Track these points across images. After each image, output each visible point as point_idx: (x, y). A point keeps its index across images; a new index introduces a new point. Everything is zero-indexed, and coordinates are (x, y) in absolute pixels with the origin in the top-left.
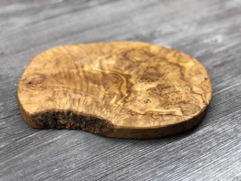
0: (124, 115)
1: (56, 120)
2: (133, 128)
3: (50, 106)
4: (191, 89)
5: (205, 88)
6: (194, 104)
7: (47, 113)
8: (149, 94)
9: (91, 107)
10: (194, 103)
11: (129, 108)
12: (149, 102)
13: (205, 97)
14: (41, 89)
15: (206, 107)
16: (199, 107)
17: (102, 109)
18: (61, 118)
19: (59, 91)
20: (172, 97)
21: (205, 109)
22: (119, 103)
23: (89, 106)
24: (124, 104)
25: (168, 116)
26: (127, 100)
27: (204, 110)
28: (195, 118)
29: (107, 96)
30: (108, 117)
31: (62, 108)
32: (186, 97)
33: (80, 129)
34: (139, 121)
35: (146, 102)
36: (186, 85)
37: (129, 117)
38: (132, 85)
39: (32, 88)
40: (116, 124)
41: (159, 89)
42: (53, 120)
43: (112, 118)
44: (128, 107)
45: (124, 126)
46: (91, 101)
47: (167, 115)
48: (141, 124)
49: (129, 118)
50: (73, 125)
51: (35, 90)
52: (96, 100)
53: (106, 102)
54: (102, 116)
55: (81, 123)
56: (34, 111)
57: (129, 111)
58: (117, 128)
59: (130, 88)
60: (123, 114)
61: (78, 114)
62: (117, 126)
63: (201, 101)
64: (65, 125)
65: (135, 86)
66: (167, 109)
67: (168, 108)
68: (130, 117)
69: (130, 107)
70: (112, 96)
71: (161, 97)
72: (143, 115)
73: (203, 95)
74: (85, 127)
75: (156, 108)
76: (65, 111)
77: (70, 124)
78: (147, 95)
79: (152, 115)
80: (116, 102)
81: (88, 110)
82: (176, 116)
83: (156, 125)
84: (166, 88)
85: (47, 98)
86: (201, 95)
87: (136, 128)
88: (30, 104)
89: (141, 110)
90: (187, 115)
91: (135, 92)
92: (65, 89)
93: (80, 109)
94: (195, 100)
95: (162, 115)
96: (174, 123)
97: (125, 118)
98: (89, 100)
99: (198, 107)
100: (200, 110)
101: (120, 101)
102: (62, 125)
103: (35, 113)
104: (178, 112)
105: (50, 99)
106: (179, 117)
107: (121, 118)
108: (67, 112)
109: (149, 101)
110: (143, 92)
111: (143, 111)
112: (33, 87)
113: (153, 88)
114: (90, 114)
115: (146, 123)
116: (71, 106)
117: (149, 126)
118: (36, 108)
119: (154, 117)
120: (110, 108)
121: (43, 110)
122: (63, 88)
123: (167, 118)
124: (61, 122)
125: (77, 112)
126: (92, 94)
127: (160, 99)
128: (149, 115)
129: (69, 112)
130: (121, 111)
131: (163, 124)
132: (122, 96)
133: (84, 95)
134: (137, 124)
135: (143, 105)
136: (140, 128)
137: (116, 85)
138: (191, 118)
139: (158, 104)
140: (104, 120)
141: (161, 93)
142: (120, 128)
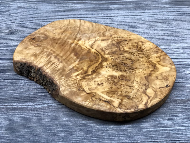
0: (73, 88)
2: (71, 100)
3: (30, 60)
4: (146, 89)
6: (136, 103)
7: (25, 64)
8: (108, 79)
9: (56, 72)
11: (82, 84)
12: (101, 85)
13: (151, 101)
14: (37, 46)
15: (144, 109)
17: (62, 76)
18: (33, 72)
19: (46, 52)
20: (124, 89)
21: (142, 110)
22: (78, 77)
23: (56, 70)
24: (81, 79)
25: (105, 103)
26: (86, 77)
27: (140, 110)
29: (75, 68)
30: (60, 84)
31: (36, 65)
32: (135, 94)
33: (40, 84)
34: (79, 97)
35: (99, 85)
37: (76, 90)
38: (102, 67)
39: (32, 43)
40: (61, 92)
41: (119, 79)
42: (26, 71)
43: (63, 86)
45: (66, 96)
46: (60, 68)
47: (105, 101)
48: (79, 100)
51: (32, 45)
52: (65, 68)
53: (70, 73)
54: (57, 82)
55: (43, 80)
56: (18, 60)
57: (80, 86)
59: (98, 69)
61: (44, 73)
63: (144, 102)
64: (34, 78)
65: (103, 69)
67: (111, 96)
69: (84, 84)
70: (79, 70)
71: (114, 86)
72: (87, 93)
73: (151, 98)
74: (45, 85)
75: (102, 92)
76: (37, 67)
77: (37, 79)
78: (105, 79)
79: (94, 96)
80: (76, 76)
81: (52, 73)
82: (111, 105)
83: (89, 106)
84: (126, 80)
85: (34, 54)
86: (149, 97)
87: (73, 101)
88: (20, 53)
89: (89, 89)
90: (121, 109)
91: (98, 74)
92: (52, 52)
93: (48, 70)
95: (101, 100)
96: (104, 110)
97: (72, 90)
98: (60, 66)
99: (137, 106)
100: (136, 109)
101: (81, 76)
102: (31, 77)
104: (116, 102)
105: (35, 56)
106: (113, 107)
107: (69, 89)
108: (38, 69)
109: (103, 85)
110: (104, 76)
111: (90, 91)
113: (115, 76)
114: (51, 77)
115: (83, 100)
116: (44, 65)
117: (83, 104)
118: (21, 58)
119: (94, 99)
120: (69, 78)
121: (24, 61)
122: (51, 50)
123: (103, 104)
124: (32, 75)
125: (44, 71)
126: (66, 63)
127: (112, 87)
128: (92, 95)
130: (74, 84)
131: (95, 107)
132: (86, 72)
133: (60, 61)
134: (77, 98)
135: (94, 86)
136: (75, 102)
137: (90, 62)
138: (122, 112)
139: (107, 89)
140: (56, 85)
141: (118, 82)
142: (62, 95)
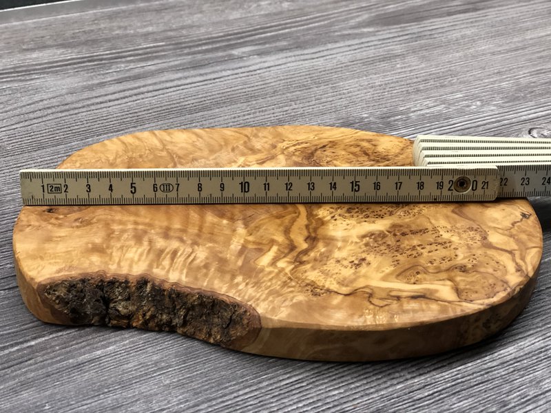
0: (291, 295)
1: (107, 301)
2: (315, 327)
3: (93, 265)
4: (485, 238)
5: (524, 237)
6: (492, 274)
7: (83, 281)
8: (367, 245)
9: (204, 271)
10: (490, 270)
11: (309, 278)
12: (364, 264)
13: (523, 259)
14: (78, 224)
15: (526, 282)
16: (506, 283)
17: (234, 277)
18: (120, 298)
19: (123, 231)
20: (430, 254)
21: (522, 287)
22: (281, 264)
23: (199, 268)
24: (296, 267)
25: (416, 301)
26: (305, 258)
27: (518, 289)
28: (493, 309)
29: (250, 246)
30: (246, 297)
31: (124, 271)
32: (469, 256)
33: (170, 329)
34: (333, 311)
35: (358, 265)
36: (471, 229)
37: (306, 299)
38: (322, 223)
39: (53, 221)
40: (269, 316)
41: (395, 235)
42: (97, 301)
43: (258, 299)
44: (306, 274)
45: (291, 320)
46: (207, 258)
47: (414, 298)
48: (339, 317)
49: (306, 302)
50: (153, 317)
51: (60, 226)
52: (220, 255)
53: (246, 262)
54: (231, 295)
55: (173, 311)
56: (48, 276)
57: (307, 285)
58: (270, 326)
59: (315, 230)
60: (292, 292)
61: (167, 286)
62: (271, 320)
63: (511, 267)
64: (129, 317)
65: (331, 226)
66: (414, 283)
67: (417, 281)
68: (310, 300)
69: (312, 275)
70: (265, 248)
71: (398, 255)
72: (346, 295)
73: (517, 254)
74: (185, 324)
75: (384, 279)
76: (130, 279)
77: (144, 315)
78: (360, 248)
79: (371, 295)
80: (273, 263)
81: (196, 279)
82: (437, 301)
83: (381, 323)
84: (414, 233)
85: (90, 246)
86: (510, 252)
87: (323, 328)
88: (42, 258)
89: (341, 283)
90: (471, 301)
91: (326, 241)
92: (140, 227)
93: (174, 275)
94: (493, 263)
95: (398, 298)
96: (432, 318)
97: (294, 301)
98: (201, 254)
99: (502, 281)
100: (509, 290)
101: (286, 259)
102: (120, 317)
103: (48, 282)
104: (445, 291)
105: (97, 249)
106: (446, 304)
107: (285, 301)
108: (138, 282)
109: (367, 262)
110: (350, 241)
111: (347, 286)
112: (57, 218)
113: (377, 233)
114: (200, 289)
115: (352, 315)
116: (150, 266)
117: (361, 324)
118: (55, 268)
119: (375, 301)
120: (256, 277)
121: (74, 273)
122: (136, 223)
123: (414, 305)
124: (120, 309)
125: (164, 281)
126: (211, 240)
127: (396, 258)
128: (362, 296)
129: (143, 282)
130: (285, 284)
131: (401, 320)
132: (292, 247)
133: (189, 242)
134: (329, 317)
135: (348, 272)
136: (334, 328)
137: (278, 221)
138: (482, 307)
139: (388, 269)
140: (235, 306)
141: (398, 244)
142: (278, 325)
